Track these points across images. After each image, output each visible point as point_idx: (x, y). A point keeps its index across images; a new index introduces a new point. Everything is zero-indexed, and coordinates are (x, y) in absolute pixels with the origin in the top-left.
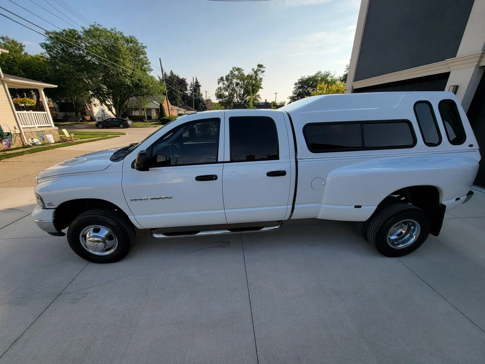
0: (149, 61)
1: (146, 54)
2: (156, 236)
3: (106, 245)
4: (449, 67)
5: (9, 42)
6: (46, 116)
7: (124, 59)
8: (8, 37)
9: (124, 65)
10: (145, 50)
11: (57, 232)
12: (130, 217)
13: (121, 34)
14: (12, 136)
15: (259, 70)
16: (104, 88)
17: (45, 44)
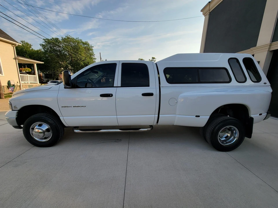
0: (94, 54)
1: (93, 50)
2: (76, 131)
3: (45, 135)
4: (253, 52)
5: (25, 44)
6: (35, 78)
7: (81, 52)
8: (25, 41)
9: (81, 55)
10: (93, 48)
11: (18, 125)
12: (60, 118)
13: (81, 40)
14: (15, 86)
15: (153, 60)
16: (70, 67)
17: (42, 44)
